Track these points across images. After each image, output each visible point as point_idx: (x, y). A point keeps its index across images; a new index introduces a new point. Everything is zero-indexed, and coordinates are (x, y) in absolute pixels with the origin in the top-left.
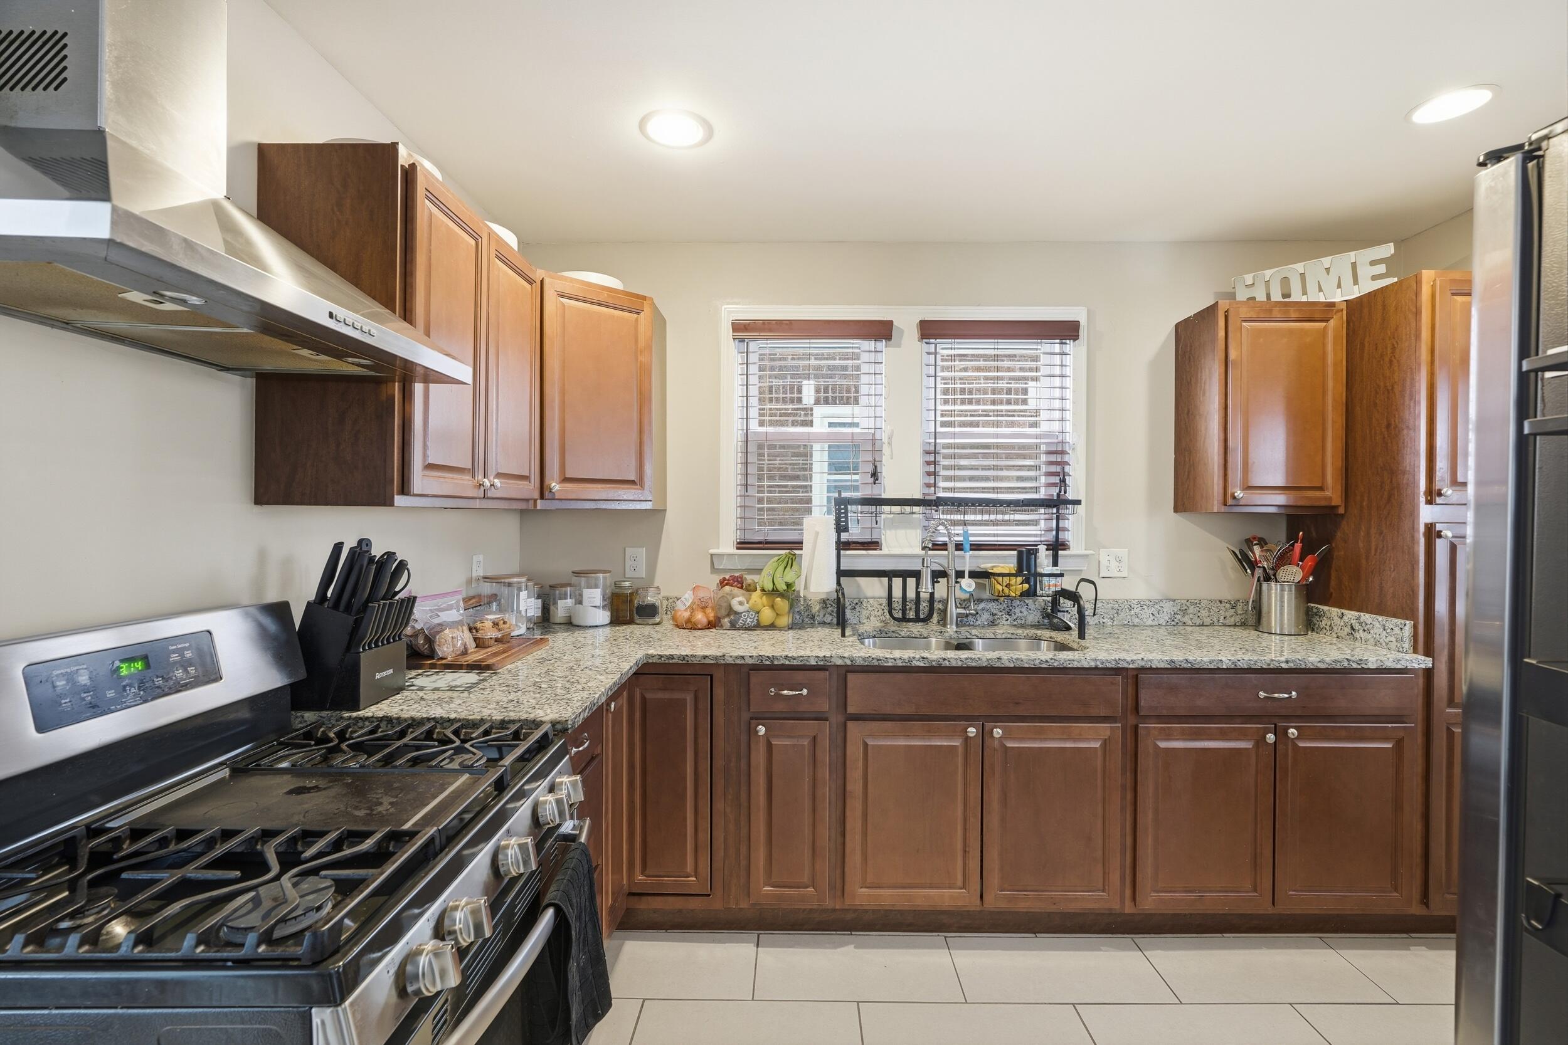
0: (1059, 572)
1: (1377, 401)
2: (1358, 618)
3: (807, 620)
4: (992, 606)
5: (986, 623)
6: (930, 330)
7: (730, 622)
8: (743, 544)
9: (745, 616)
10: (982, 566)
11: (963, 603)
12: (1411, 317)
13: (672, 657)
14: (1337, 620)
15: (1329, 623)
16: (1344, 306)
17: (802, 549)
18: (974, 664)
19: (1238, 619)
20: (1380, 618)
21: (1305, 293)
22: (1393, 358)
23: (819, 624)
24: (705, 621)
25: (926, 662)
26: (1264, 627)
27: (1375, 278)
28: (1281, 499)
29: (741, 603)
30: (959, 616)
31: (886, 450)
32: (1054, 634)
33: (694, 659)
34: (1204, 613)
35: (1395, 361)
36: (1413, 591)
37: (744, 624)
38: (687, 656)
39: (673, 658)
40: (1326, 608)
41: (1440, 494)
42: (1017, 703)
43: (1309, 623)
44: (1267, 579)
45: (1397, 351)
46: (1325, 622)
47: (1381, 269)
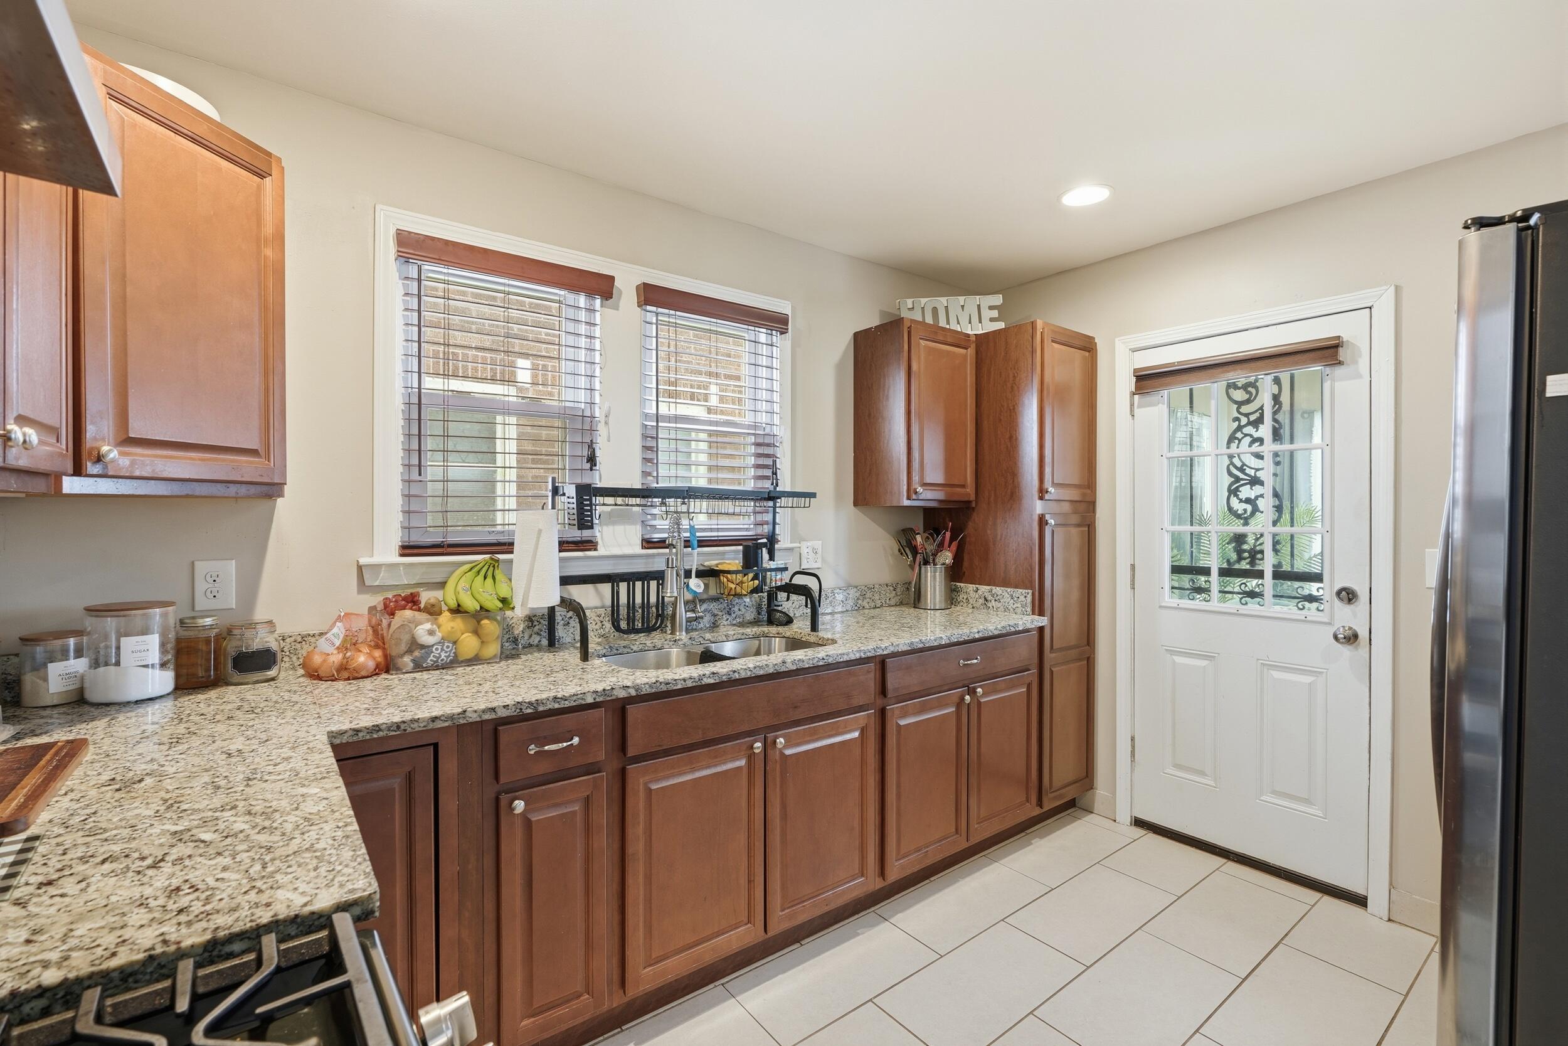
0: (783, 566)
1: (1002, 418)
2: (990, 591)
3: (507, 644)
4: (713, 606)
5: (708, 626)
6: (651, 295)
7: (413, 661)
8: (408, 549)
9: (437, 649)
10: (706, 564)
11: (691, 604)
12: (1029, 356)
13: (377, 728)
14: (972, 594)
15: (965, 598)
16: (974, 339)
17: (512, 552)
18: (761, 672)
19: (897, 599)
20: (1009, 590)
21: (948, 323)
22: (1014, 385)
23: (524, 647)
24: (371, 664)
25: (717, 678)
26: (922, 605)
27: (992, 320)
28: (939, 495)
29: (431, 633)
30: (689, 620)
31: (601, 429)
32: (781, 629)
33: (415, 725)
34: (877, 597)
35: (1016, 387)
36: (1031, 569)
37: (437, 661)
38: (404, 722)
39: (380, 730)
40: (962, 585)
41: (1047, 492)
42: (796, 707)
43: (952, 598)
44: (926, 563)
45: (1017, 379)
46: (962, 596)
47: (995, 314)
